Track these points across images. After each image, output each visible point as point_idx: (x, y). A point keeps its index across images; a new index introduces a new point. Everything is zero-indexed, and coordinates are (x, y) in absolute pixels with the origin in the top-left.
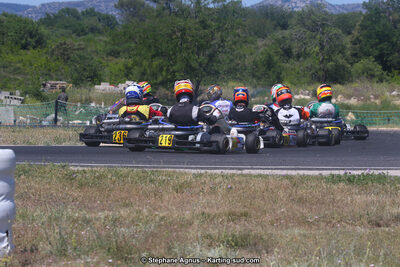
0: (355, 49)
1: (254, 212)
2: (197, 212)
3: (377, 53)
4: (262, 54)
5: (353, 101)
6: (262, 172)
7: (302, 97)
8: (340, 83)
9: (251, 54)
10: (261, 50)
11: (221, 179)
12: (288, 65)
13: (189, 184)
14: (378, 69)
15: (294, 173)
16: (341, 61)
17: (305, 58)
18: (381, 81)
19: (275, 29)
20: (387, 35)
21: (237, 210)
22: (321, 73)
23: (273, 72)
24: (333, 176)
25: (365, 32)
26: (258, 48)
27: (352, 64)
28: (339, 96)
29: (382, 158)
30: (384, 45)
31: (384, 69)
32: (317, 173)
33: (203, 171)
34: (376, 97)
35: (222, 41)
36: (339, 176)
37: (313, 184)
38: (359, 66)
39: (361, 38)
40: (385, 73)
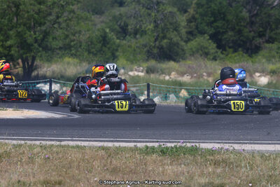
0: (190, 27)
1: (68, 181)
2: (13, 180)
3: (212, 31)
4: (98, 30)
5: (186, 79)
6: (79, 143)
7: (136, 73)
8: (174, 60)
9: (88, 30)
10: (99, 26)
11: (39, 149)
12: (124, 42)
13: (8, 154)
14: (212, 47)
15: (110, 144)
16: (176, 39)
17: (141, 36)
18: (215, 59)
19: (112, 6)
20: (224, 14)
21: (52, 178)
22: (155, 51)
23: (109, 48)
24: (147, 147)
25: (200, 10)
26: (95, 25)
27: (186, 42)
28: (173, 73)
29: (200, 132)
30: (219, 24)
31: (218, 47)
32: (132, 145)
33: (23, 142)
34: (209, 75)
35: (58, 17)
36: (153, 148)
37: (127, 155)
38: (193, 44)
39: (197, 16)
40: (219, 51)
